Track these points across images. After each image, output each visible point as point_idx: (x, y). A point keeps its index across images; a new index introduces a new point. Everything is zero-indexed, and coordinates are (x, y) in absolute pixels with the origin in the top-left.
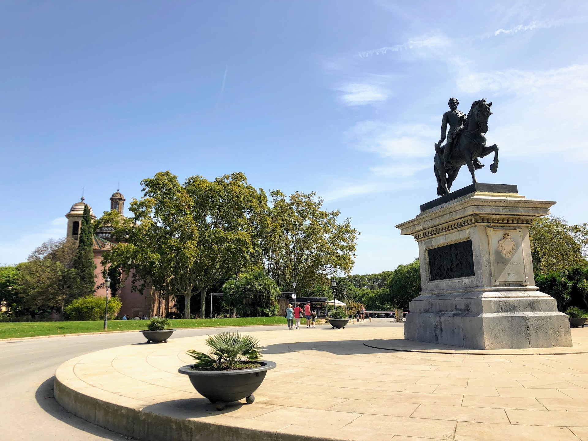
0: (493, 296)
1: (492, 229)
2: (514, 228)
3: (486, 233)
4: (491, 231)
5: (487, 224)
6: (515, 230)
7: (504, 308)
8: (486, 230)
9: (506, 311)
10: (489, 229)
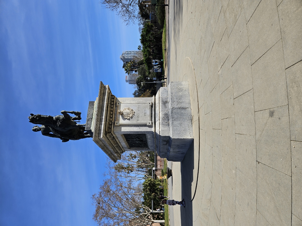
0: (159, 127)
1: (116, 122)
2: (116, 107)
3: (118, 126)
4: (117, 123)
5: (113, 126)
6: (118, 107)
7: (166, 121)
8: (116, 126)
9: (168, 120)
10: (116, 124)
